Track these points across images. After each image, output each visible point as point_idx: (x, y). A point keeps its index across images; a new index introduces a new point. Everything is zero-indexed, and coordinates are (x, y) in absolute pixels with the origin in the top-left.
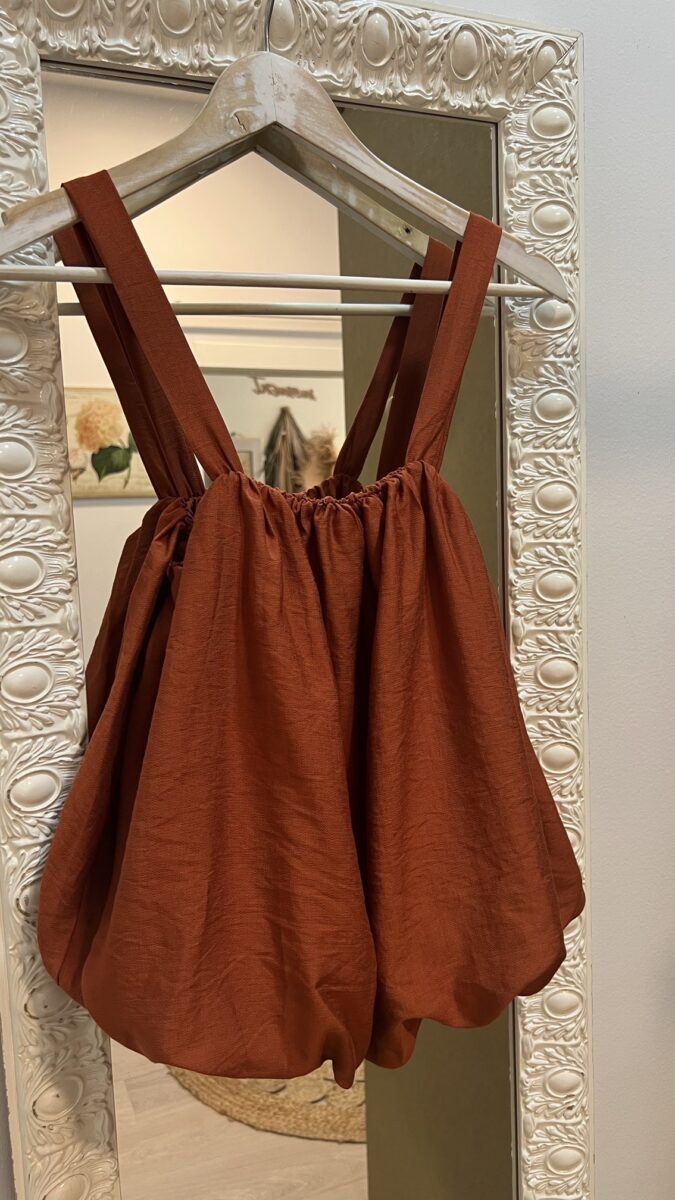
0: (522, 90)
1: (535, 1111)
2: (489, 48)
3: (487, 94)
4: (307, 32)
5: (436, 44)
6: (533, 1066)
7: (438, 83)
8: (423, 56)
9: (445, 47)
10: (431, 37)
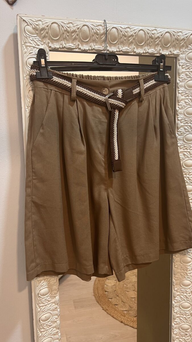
0: (184, 48)
1: (176, 334)
2: (174, 37)
3: (173, 50)
4: (121, 38)
5: (158, 37)
6: (176, 322)
7: (159, 48)
8: (154, 41)
9: (161, 38)
10: (157, 36)
